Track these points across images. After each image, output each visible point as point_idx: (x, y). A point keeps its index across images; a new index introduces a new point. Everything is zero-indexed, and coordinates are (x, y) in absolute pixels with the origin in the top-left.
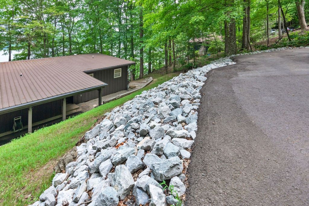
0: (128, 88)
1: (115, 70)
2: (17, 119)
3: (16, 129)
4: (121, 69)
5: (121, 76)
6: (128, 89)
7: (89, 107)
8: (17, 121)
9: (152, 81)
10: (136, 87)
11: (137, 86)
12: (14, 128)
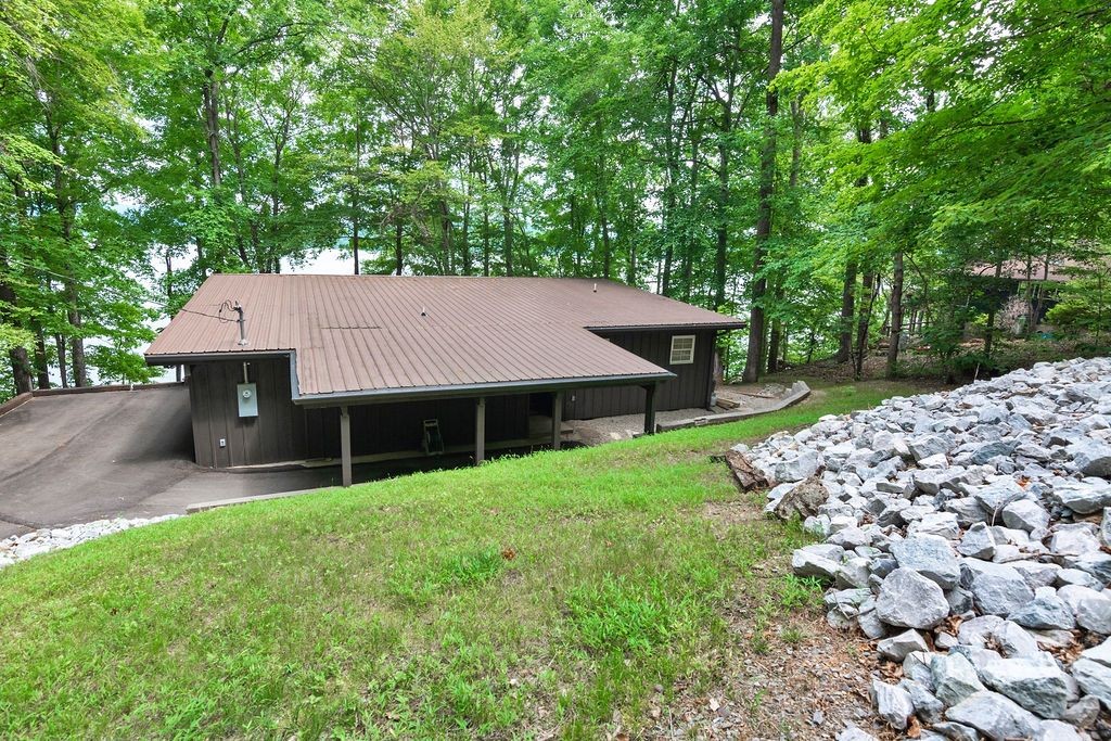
0: (713, 404)
1: (674, 337)
2: (431, 425)
3: (432, 447)
4: (693, 337)
5: (691, 361)
6: (713, 409)
7: (598, 435)
8: (432, 430)
9: (808, 394)
10: (738, 405)
11: (741, 403)
12: (425, 444)
